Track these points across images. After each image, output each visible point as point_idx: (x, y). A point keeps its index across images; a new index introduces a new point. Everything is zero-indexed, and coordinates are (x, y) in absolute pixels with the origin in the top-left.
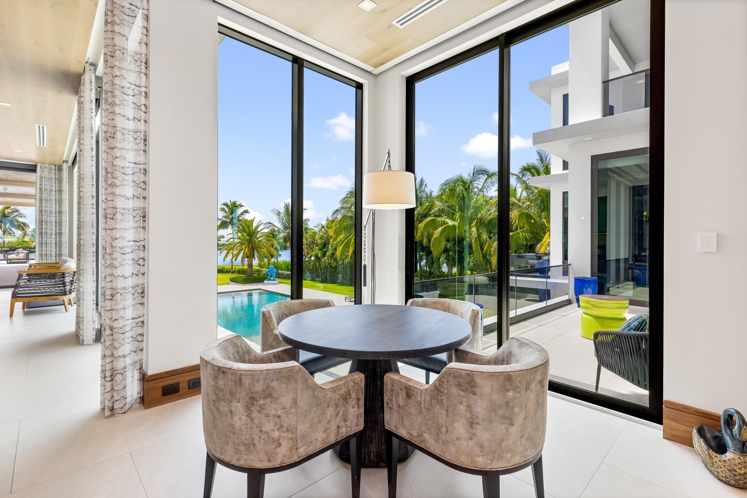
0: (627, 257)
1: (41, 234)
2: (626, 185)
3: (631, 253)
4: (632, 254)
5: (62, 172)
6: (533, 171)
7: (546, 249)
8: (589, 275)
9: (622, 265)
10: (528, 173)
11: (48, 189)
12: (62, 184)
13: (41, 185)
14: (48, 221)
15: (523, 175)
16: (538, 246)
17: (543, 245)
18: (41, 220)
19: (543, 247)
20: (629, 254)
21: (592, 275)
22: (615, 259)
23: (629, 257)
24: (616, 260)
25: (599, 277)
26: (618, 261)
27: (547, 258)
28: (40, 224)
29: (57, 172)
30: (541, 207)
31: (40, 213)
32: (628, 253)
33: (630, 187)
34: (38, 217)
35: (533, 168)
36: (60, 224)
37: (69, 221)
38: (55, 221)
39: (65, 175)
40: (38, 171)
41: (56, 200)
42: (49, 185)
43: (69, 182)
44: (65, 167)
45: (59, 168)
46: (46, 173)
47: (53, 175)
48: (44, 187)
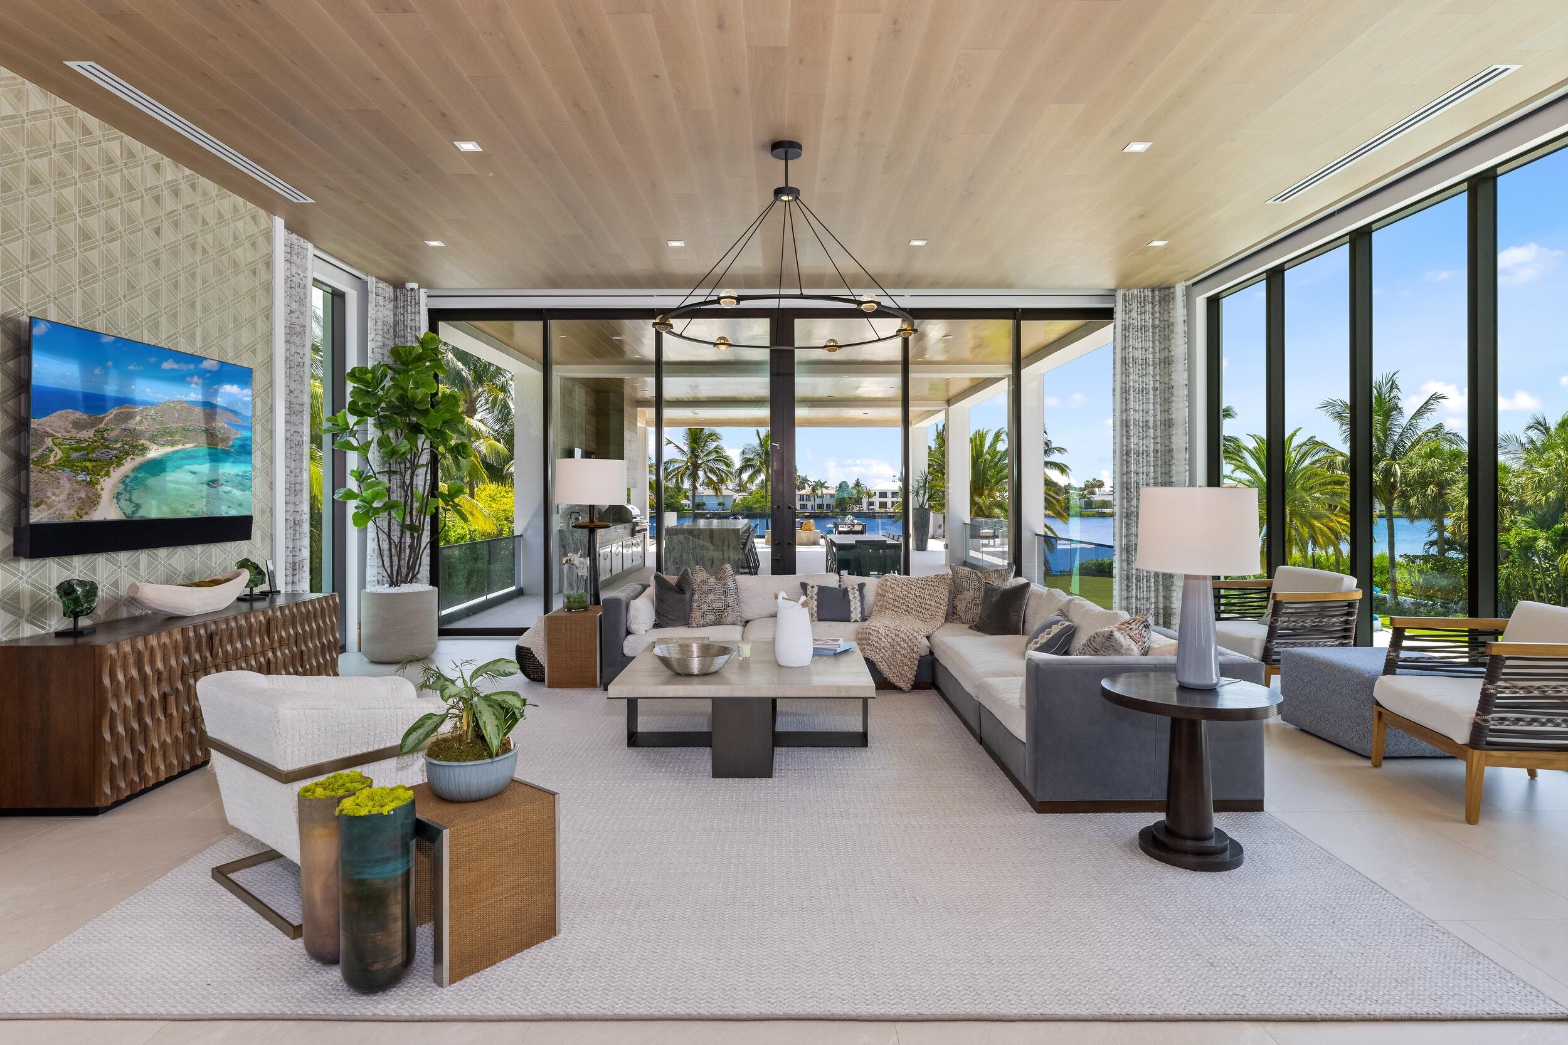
1: (1127, 489)
5: (1171, 307)
11: (1140, 358)
12: (1172, 341)
13: (1124, 349)
14: (1141, 452)
18: (1125, 448)
28: (1122, 460)
29: (1157, 308)
31: (1122, 429)
34: (1118, 440)
36: (1166, 457)
37: (1191, 449)
38: (1156, 451)
39: (1179, 312)
40: (1119, 314)
41: (1155, 389)
42: (1142, 348)
43: (1190, 334)
44: (1179, 290)
45: (1163, 293)
46: (1134, 314)
47: (1148, 317)
48: (1132, 353)
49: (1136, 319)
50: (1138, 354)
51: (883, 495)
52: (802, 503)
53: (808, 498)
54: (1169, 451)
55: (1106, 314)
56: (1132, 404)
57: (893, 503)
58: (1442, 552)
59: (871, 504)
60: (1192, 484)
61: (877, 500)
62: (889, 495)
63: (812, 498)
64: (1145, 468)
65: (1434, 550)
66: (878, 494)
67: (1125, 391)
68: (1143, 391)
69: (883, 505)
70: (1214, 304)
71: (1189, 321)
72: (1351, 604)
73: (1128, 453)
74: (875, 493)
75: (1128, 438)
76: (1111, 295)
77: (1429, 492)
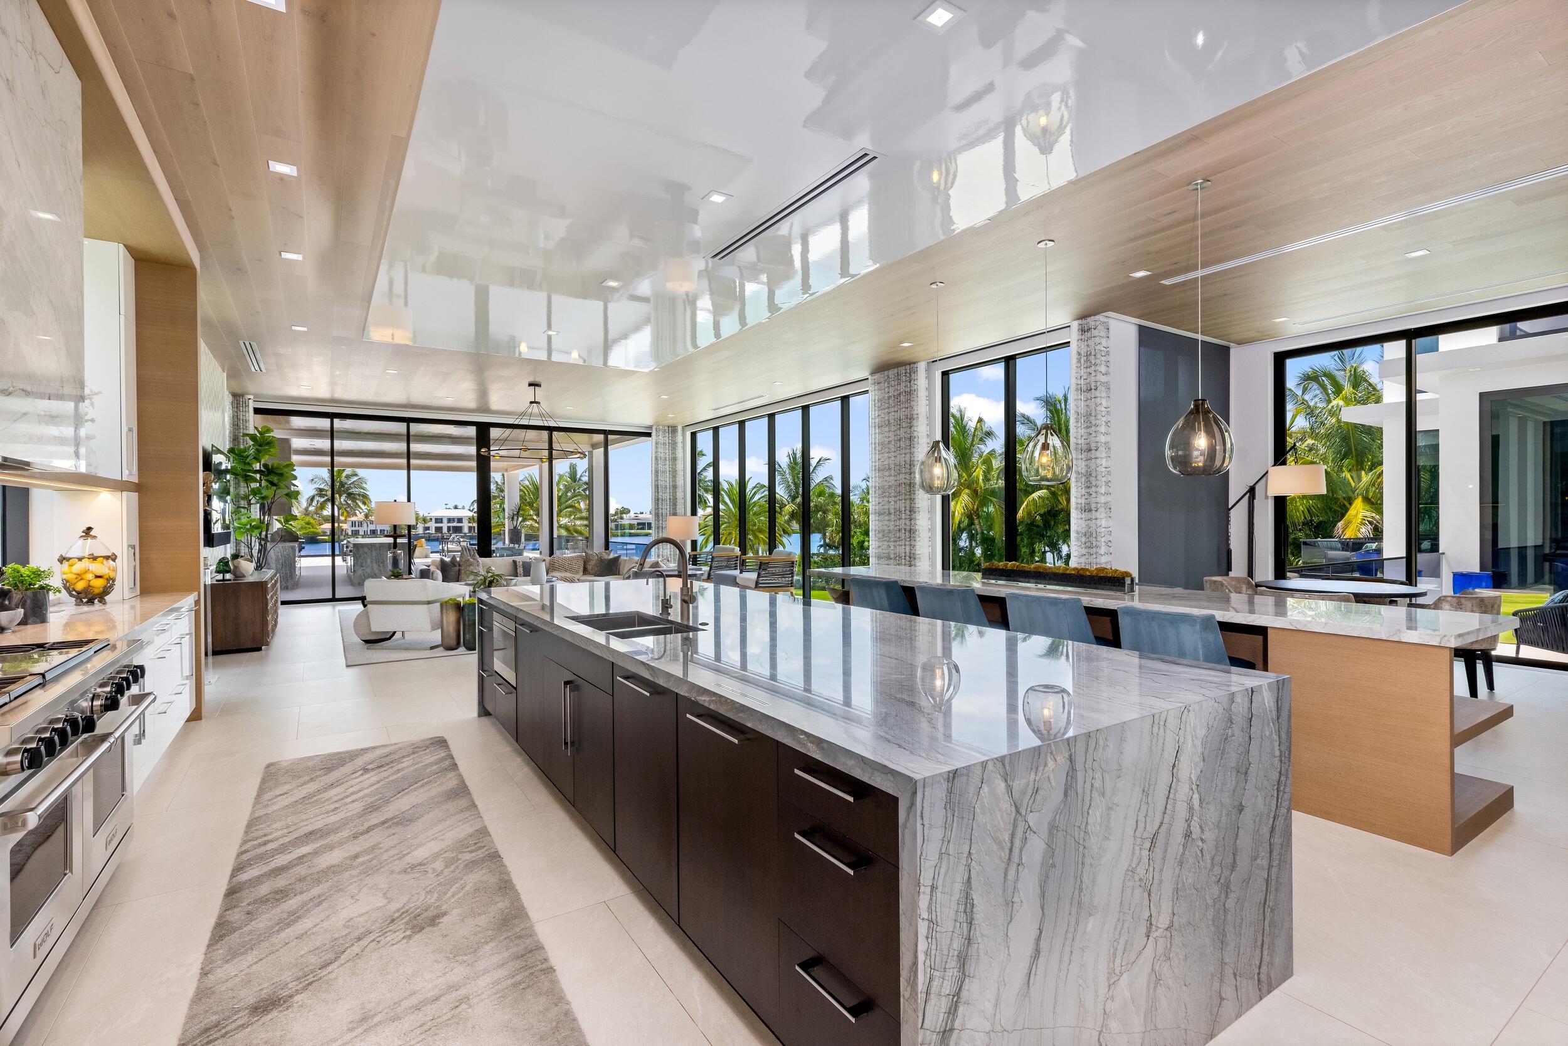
0: (1540, 542)
1: (657, 516)
2: (1536, 421)
3: (1548, 535)
4: (1551, 538)
5: (676, 435)
6: (1323, 380)
7: (1359, 531)
8: (1476, 569)
9: (1530, 554)
10: (1316, 386)
11: (663, 457)
12: (677, 451)
13: (656, 452)
14: (663, 500)
15: (1304, 391)
16: (1340, 524)
17: (1349, 523)
19: (1352, 527)
20: (1544, 539)
21: (1482, 568)
22: (1517, 546)
23: (1543, 542)
24: (1519, 548)
25: (1493, 571)
26: (1522, 550)
27: (1374, 546)
29: (670, 436)
30: (1341, 451)
32: (1542, 537)
33: (1544, 423)
35: (1325, 375)
36: (674, 502)
37: (684, 498)
38: (670, 499)
39: (679, 438)
40: (654, 434)
41: (670, 471)
42: (665, 452)
43: (684, 448)
44: (680, 428)
45: (673, 429)
46: (660, 437)
47: (667, 439)
48: (659, 455)
49: (661, 439)
50: (662, 455)
51: (439, 520)
52: (354, 529)
53: (361, 524)
54: (675, 499)
55: (649, 435)
56: (659, 478)
57: (449, 528)
58: (826, 551)
59: (428, 528)
60: (685, 514)
61: (433, 525)
62: (445, 521)
63: (365, 525)
64: (666, 508)
65: (822, 550)
66: (434, 520)
67: (657, 472)
68: (664, 472)
69: (438, 529)
70: (694, 435)
71: (684, 442)
72: (737, 557)
73: (658, 500)
74: (431, 519)
75: (658, 493)
76: (651, 427)
77: (819, 516)
